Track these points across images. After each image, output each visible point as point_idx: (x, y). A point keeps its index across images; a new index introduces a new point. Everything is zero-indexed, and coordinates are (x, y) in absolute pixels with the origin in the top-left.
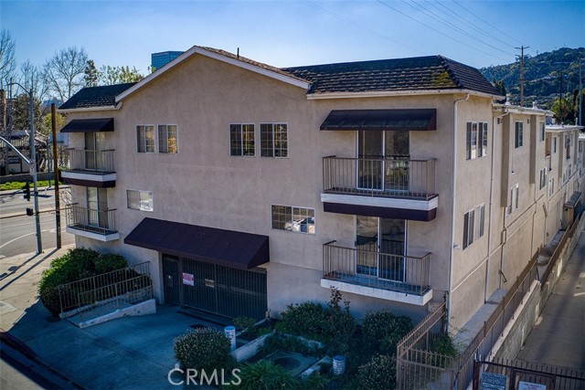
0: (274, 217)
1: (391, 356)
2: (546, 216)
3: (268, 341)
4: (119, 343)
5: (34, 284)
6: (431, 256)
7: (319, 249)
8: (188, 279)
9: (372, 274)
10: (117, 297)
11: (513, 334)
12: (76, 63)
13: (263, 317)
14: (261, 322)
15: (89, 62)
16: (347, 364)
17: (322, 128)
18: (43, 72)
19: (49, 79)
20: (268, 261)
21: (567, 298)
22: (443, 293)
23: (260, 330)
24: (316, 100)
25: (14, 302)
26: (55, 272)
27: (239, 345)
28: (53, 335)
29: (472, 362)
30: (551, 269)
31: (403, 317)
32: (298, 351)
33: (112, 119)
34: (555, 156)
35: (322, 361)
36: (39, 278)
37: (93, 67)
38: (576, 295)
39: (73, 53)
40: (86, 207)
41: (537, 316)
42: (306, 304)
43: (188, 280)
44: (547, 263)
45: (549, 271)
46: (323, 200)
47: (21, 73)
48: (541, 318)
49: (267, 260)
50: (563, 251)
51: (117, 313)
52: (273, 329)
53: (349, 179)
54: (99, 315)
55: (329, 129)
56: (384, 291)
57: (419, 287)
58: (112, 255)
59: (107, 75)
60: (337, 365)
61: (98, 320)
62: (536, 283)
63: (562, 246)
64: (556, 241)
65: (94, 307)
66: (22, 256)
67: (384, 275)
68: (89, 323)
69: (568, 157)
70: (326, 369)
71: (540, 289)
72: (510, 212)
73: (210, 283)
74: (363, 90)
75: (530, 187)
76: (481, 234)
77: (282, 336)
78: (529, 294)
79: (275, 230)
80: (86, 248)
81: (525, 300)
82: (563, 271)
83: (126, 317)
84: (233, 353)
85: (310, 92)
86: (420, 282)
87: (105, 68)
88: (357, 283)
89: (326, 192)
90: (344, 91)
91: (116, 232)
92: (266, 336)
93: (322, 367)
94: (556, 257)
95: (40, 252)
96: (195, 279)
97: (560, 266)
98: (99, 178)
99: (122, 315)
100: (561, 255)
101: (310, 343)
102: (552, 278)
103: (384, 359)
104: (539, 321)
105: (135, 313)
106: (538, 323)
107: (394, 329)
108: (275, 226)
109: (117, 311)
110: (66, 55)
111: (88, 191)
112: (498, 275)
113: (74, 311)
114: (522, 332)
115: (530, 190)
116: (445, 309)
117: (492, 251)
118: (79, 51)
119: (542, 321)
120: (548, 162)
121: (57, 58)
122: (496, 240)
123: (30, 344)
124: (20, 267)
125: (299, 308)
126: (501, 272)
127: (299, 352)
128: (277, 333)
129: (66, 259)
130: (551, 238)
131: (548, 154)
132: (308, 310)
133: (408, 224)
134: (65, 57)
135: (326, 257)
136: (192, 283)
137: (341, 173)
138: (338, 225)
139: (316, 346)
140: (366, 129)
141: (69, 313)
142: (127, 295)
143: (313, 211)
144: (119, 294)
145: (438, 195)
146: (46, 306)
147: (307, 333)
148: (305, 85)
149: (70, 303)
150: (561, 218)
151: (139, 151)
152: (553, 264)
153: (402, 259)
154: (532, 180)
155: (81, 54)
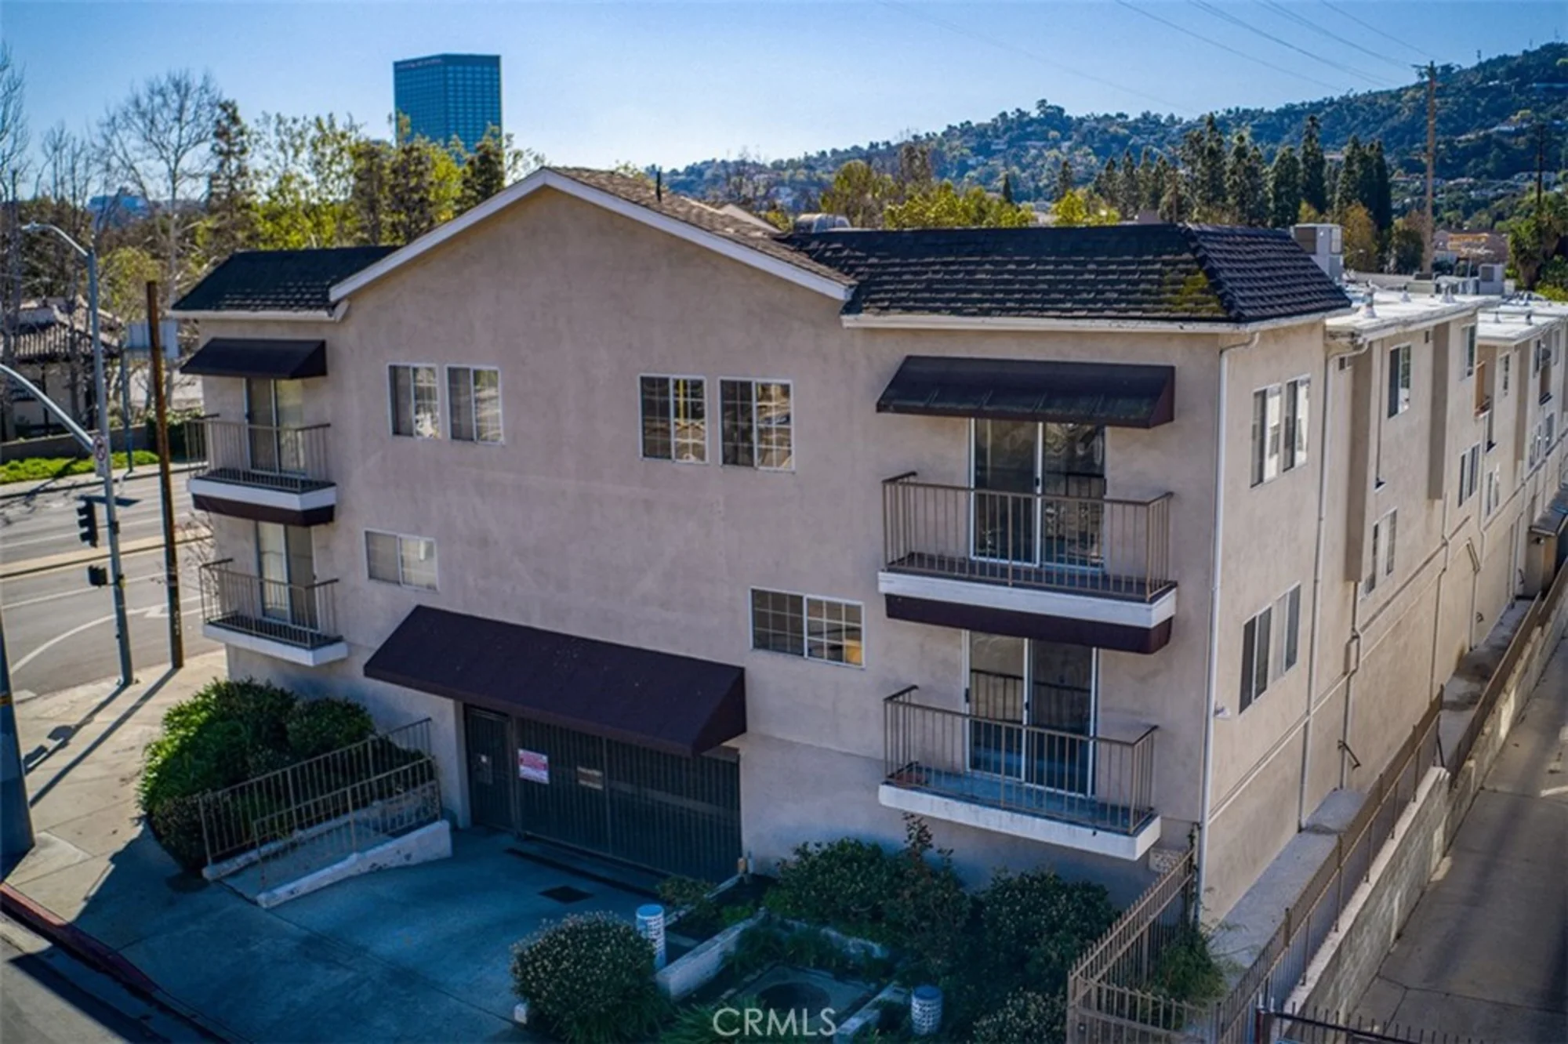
0: (759, 619)
1: (1053, 994)
2: (1476, 570)
3: (747, 940)
4: (365, 949)
5: (124, 780)
6: (1156, 734)
7: (875, 704)
8: (534, 765)
9: (1009, 773)
10: (352, 816)
11: (1366, 921)
12: (188, 116)
13: (732, 869)
14: (727, 884)
15: (224, 107)
16: (947, 1009)
17: (881, 408)
18: (100, 143)
19: (115, 162)
20: (743, 730)
21: (1521, 804)
22: (1186, 829)
23: (726, 911)
24: (866, 329)
25: (78, 836)
26: (182, 749)
27: (674, 953)
28: (192, 927)
29: (1252, 1015)
30: (1481, 726)
31: (1087, 887)
32: (820, 965)
33: (323, 344)
34: (1504, 406)
35: (884, 996)
36: (138, 762)
37: (234, 119)
38: (1545, 793)
39: (181, 88)
40: (254, 572)
41: (1437, 857)
42: (842, 845)
43: (533, 768)
44: (1472, 700)
45: (1475, 730)
46: (884, 588)
47: (41, 160)
48: (1447, 861)
49: (741, 728)
50: (1520, 667)
51: (352, 864)
52: (757, 906)
53: (952, 533)
54: (308, 870)
55: (899, 410)
56: (1038, 820)
57: (1126, 810)
58: (331, 704)
59: (274, 140)
60: (922, 1011)
61: (305, 884)
62: (1436, 773)
63: (1517, 654)
64: (1506, 632)
65: (293, 845)
66: (80, 692)
67: (1040, 772)
68: (282, 892)
69: (1545, 397)
70: (894, 1019)
71: (1445, 788)
72: (1372, 584)
73: (592, 778)
74: (987, 313)
75: (1432, 506)
76: (1290, 661)
77: (782, 925)
78: (1413, 809)
79: (761, 653)
80: (260, 681)
81: (1402, 826)
82: (1518, 720)
83: (378, 872)
84: (659, 977)
85: (851, 307)
86: (1129, 796)
87: (267, 119)
88: (972, 800)
89: (893, 567)
90: (936, 310)
91: (338, 640)
92: (741, 926)
93: (883, 1013)
94: (1499, 688)
95: (128, 681)
96: (551, 767)
97: (1507, 710)
98: (292, 502)
99: (365, 868)
100: (1513, 679)
101: (854, 945)
102: (1485, 747)
103: (1035, 1003)
104: (1440, 868)
105: (398, 861)
106: (1439, 876)
107: (1062, 919)
108: (762, 642)
109: (354, 857)
110: (162, 93)
111: (257, 530)
112: (1336, 753)
113: (241, 860)
114: (1394, 907)
115: (1429, 516)
116: (1192, 868)
117: (1319, 701)
118: (198, 82)
119: (1452, 870)
120: (1483, 427)
121: (137, 104)
122: (1329, 666)
123: (136, 957)
124: (79, 727)
125: (824, 855)
126: (1343, 746)
127: (826, 968)
128: (768, 921)
129: (205, 707)
130: (1489, 625)
131: (1484, 404)
132: (847, 862)
133: (1101, 659)
134: (158, 100)
135: (892, 725)
136: (543, 776)
137: (931, 518)
138: (922, 646)
139: (869, 952)
140: (993, 416)
141: (228, 867)
142: (375, 810)
143: (859, 608)
144: (356, 807)
145: (1173, 585)
146: (167, 847)
147: (845, 919)
148: (837, 290)
149: (231, 841)
150: (1521, 564)
151: (397, 432)
152: (1489, 707)
153: (1084, 745)
154: (1435, 490)
155: (205, 89)
